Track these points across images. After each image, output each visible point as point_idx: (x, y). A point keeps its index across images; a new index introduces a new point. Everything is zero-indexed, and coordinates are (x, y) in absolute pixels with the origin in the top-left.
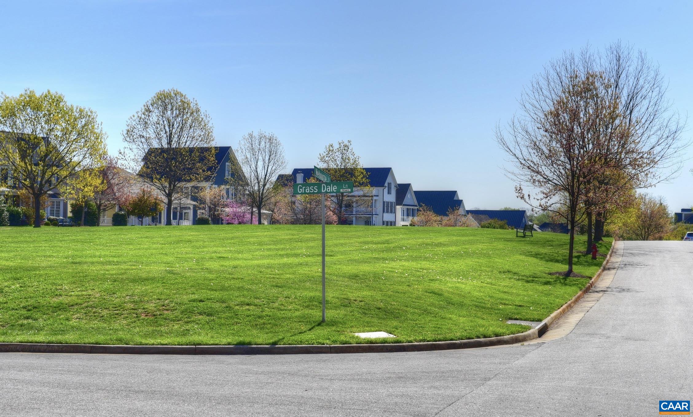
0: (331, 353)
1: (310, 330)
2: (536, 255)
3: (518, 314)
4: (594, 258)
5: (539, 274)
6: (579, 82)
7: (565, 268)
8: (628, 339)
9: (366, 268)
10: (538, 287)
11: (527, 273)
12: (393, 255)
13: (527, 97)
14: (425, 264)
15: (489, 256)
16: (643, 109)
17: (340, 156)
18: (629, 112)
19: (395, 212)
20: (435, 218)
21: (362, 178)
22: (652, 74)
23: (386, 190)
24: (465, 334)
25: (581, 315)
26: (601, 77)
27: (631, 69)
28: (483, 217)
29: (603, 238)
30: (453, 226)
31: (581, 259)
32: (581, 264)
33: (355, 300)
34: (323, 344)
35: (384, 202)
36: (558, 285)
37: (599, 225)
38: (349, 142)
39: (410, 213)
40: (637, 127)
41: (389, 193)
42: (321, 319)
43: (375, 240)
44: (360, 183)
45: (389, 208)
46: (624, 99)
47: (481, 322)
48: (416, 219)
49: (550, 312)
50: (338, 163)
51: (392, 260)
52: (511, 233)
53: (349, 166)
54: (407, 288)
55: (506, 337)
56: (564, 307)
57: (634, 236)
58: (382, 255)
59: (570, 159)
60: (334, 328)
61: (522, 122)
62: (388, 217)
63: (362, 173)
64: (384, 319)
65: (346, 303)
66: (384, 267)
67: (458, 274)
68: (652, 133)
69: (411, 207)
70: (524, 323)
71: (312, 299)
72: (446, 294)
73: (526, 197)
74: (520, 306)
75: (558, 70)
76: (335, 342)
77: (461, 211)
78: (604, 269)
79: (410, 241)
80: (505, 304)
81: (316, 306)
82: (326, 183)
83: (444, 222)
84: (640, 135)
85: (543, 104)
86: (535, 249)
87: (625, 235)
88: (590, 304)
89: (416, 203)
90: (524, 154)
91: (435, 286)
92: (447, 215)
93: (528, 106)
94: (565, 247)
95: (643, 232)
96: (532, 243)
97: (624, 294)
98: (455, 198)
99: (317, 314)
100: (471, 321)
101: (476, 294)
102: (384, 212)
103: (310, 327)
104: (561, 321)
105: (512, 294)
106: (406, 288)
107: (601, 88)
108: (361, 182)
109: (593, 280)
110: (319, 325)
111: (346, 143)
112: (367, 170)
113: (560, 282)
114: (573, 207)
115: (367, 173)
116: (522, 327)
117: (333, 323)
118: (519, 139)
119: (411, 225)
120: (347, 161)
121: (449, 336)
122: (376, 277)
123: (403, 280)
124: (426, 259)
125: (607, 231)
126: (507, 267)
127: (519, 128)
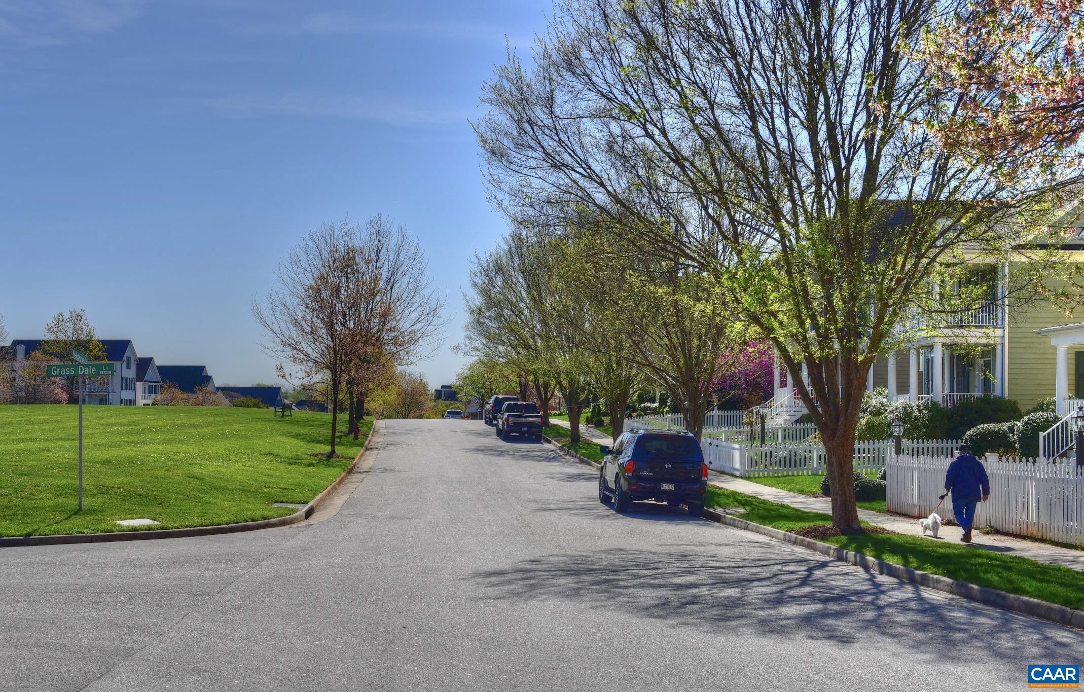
0: (92, 542)
1: (66, 519)
2: (297, 435)
3: (284, 497)
4: (356, 438)
5: (301, 456)
6: (339, 257)
7: (327, 449)
8: (392, 518)
9: (116, 453)
10: (301, 469)
11: (288, 454)
12: (142, 437)
13: (285, 269)
14: (181, 447)
15: (248, 438)
16: (404, 286)
17: (72, 326)
18: (389, 287)
19: (135, 389)
20: (181, 396)
21: (98, 352)
22: (412, 249)
23: (125, 365)
24: (232, 518)
25: (346, 496)
26: (362, 252)
27: (392, 244)
28: (234, 394)
29: (364, 417)
30: (202, 405)
31: (343, 439)
32: (343, 445)
33: (113, 487)
34: (84, 533)
35: (122, 378)
36: (322, 467)
37: (361, 403)
38: (82, 311)
39: (152, 390)
40: (398, 304)
41: (128, 367)
42: (78, 507)
43: (119, 421)
44: (95, 357)
45: (127, 384)
46: (384, 275)
47: (247, 505)
48: (159, 397)
49: (316, 494)
50: (69, 334)
51: (144, 443)
52: (269, 412)
53: (82, 337)
54: (166, 473)
55: (274, 520)
56: (329, 488)
57: (394, 414)
58: (131, 438)
59: (333, 336)
60: (93, 517)
61: (280, 295)
62: (126, 395)
63: (98, 346)
64: (146, 505)
65: (103, 490)
66: (136, 451)
67: (217, 458)
68: (412, 309)
69: (154, 384)
70: (291, 506)
71: (65, 487)
72: (208, 479)
73: (287, 376)
74: (285, 489)
75: (318, 242)
76: (96, 530)
77: (210, 388)
78: (367, 449)
79: (159, 423)
80: (269, 487)
81: (71, 494)
82: (83, 365)
83: (191, 400)
84: (401, 311)
85: (302, 277)
86: (296, 429)
87: (385, 413)
88: (353, 486)
89: (159, 379)
90: (282, 329)
91: (196, 470)
92: (194, 393)
93: (286, 278)
94: (326, 427)
95: (404, 410)
96: (291, 423)
97: (388, 474)
98: (204, 374)
99: (73, 502)
100: (238, 506)
101: (239, 477)
102: (122, 389)
103: (66, 516)
104: (327, 503)
105: (275, 477)
106: (163, 473)
107: (362, 263)
108: (97, 356)
109: (356, 461)
110: (76, 513)
111: (79, 312)
112: (104, 342)
113: (324, 464)
114: (335, 386)
115: (103, 346)
116: (289, 509)
117: (91, 512)
118: (277, 314)
119: (153, 404)
120: (80, 332)
121: (216, 520)
122: (131, 461)
123: (161, 464)
124: (181, 442)
125: (367, 409)
126: (268, 449)
127: (277, 301)
